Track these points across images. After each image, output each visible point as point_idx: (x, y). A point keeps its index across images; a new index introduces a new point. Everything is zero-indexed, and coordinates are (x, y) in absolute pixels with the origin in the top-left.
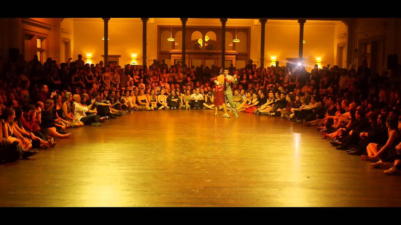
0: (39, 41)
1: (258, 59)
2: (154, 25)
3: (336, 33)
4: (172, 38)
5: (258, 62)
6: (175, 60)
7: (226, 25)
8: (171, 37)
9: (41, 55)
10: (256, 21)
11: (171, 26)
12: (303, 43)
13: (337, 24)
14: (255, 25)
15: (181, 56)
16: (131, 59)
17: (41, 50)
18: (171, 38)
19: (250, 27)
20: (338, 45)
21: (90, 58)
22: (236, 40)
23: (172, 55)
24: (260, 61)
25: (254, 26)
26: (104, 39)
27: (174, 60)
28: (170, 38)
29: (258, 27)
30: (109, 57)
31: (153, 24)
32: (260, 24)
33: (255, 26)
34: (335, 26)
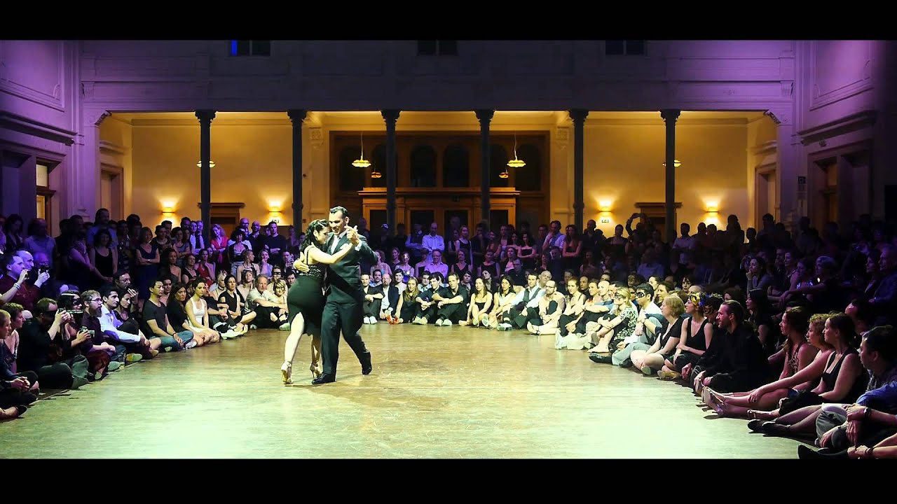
0: (40, 170)
1: (569, 208)
2: (321, 130)
3: (751, 142)
4: (364, 159)
5: (569, 214)
6: (371, 211)
7: (492, 128)
8: (362, 157)
9: (47, 203)
10: (562, 117)
11: (360, 132)
12: (676, 165)
13: (752, 121)
14: (559, 127)
15: (384, 201)
16: (267, 212)
17: (47, 192)
18: (362, 161)
19: (548, 132)
20: (756, 170)
21: (171, 211)
22: (516, 161)
23: (365, 201)
24: (573, 210)
25: (558, 129)
26: (200, 165)
27: (369, 212)
28: (360, 159)
29: (567, 130)
30: (214, 207)
31: (319, 128)
32: (571, 123)
33: (561, 129)
34: (749, 125)
